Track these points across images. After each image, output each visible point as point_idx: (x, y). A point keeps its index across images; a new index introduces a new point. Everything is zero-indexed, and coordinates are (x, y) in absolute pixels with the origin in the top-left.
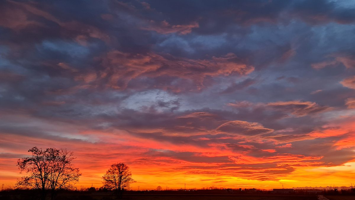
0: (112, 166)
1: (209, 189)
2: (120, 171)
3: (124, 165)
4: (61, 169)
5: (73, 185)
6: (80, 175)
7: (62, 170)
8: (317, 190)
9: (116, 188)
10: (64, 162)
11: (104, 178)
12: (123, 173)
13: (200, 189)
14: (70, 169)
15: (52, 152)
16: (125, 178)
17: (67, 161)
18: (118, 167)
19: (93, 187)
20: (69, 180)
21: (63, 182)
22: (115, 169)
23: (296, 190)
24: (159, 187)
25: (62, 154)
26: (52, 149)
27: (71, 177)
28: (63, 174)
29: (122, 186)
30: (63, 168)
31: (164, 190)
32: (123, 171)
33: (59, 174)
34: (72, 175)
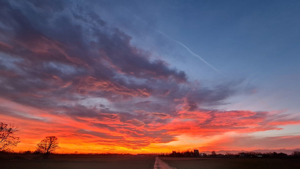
0: (47, 137)
1: (105, 153)
2: (51, 141)
3: (55, 137)
4: (4, 137)
5: (11, 148)
6: (19, 142)
7: (6, 138)
8: (156, 154)
9: (45, 152)
10: (9, 132)
11: (38, 145)
12: (53, 142)
13: (101, 153)
14: (13, 137)
15: (1, 125)
16: (53, 146)
17: (12, 132)
18: (50, 138)
19: (29, 150)
20: (9, 145)
21: (4, 146)
22: (48, 140)
23: (148, 154)
24: (77, 152)
25: (10, 127)
26: (2, 123)
27: (11, 143)
28: (5, 141)
29: (50, 150)
30: (7, 136)
31: (79, 154)
32: (53, 141)
33: (2, 140)
34: (13, 142)
